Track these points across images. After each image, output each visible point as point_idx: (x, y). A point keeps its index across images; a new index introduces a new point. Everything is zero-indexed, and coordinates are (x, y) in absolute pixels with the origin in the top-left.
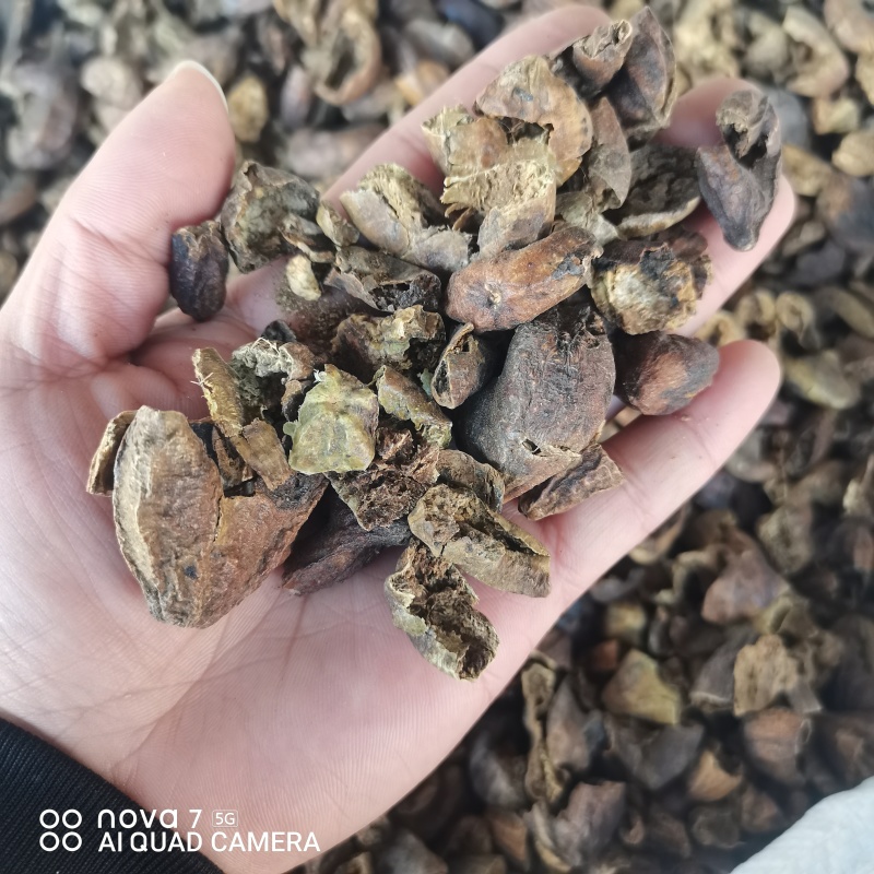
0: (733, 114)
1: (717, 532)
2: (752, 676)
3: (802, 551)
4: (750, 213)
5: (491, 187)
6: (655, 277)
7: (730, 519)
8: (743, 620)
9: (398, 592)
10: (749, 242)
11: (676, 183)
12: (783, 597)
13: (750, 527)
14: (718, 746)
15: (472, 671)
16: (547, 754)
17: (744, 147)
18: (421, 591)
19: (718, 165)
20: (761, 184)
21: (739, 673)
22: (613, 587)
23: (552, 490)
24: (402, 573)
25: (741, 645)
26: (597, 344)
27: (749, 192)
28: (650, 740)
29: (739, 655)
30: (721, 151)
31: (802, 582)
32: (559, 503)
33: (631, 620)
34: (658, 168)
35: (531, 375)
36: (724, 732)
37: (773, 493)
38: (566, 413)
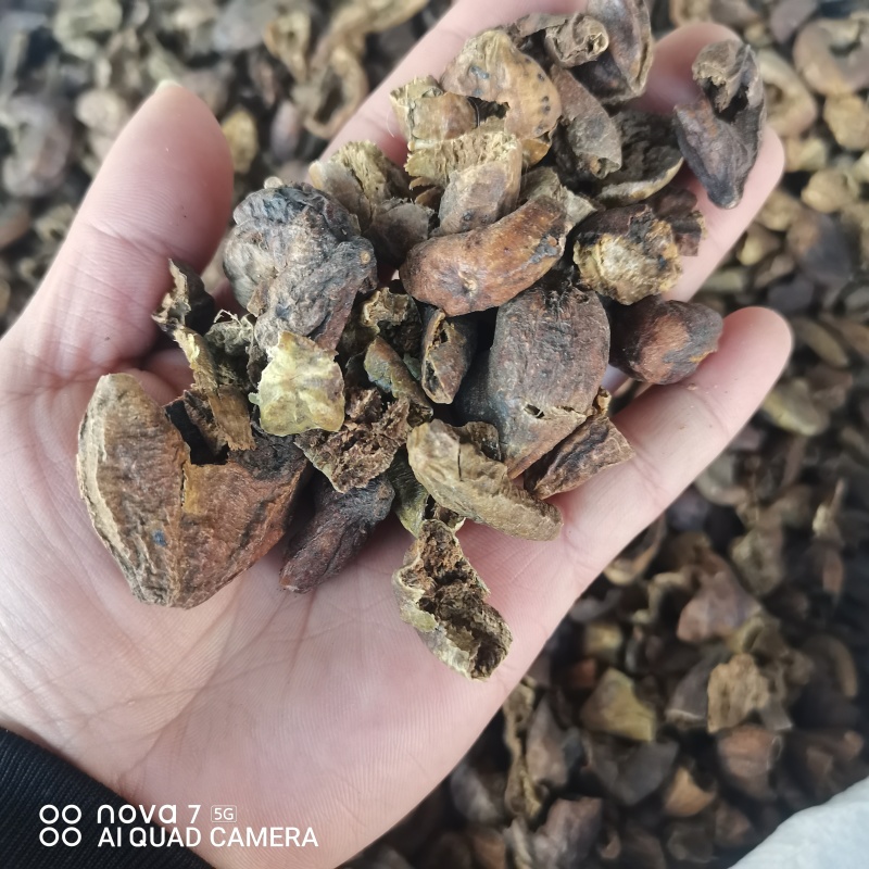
0: (709, 68)
1: (692, 554)
2: (725, 693)
3: (773, 573)
4: (732, 169)
5: (457, 160)
6: (639, 240)
7: (704, 542)
8: (716, 639)
9: (408, 588)
10: (733, 199)
11: (651, 151)
12: (755, 617)
13: (723, 549)
14: (693, 763)
15: (484, 669)
16: (527, 771)
17: (724, 101)
18: (430, 584)
19: (695, 122)
20: (744, 137)
21: (713, 692)
22: (591, 607)
23: (559, 466)
24: (412, 567)
25: (714, 664)
26: (586, 299)
27: (729, 148)
28: (626, 757)
29: (713, 674)
30: (697, 107)
31: (774, 603)
32: (566, 480)
33: (609, 639)
34: (632, 137)
35: (523, 337)
36: (698, 749)
37: (746, 517)
38: (565, 371)
